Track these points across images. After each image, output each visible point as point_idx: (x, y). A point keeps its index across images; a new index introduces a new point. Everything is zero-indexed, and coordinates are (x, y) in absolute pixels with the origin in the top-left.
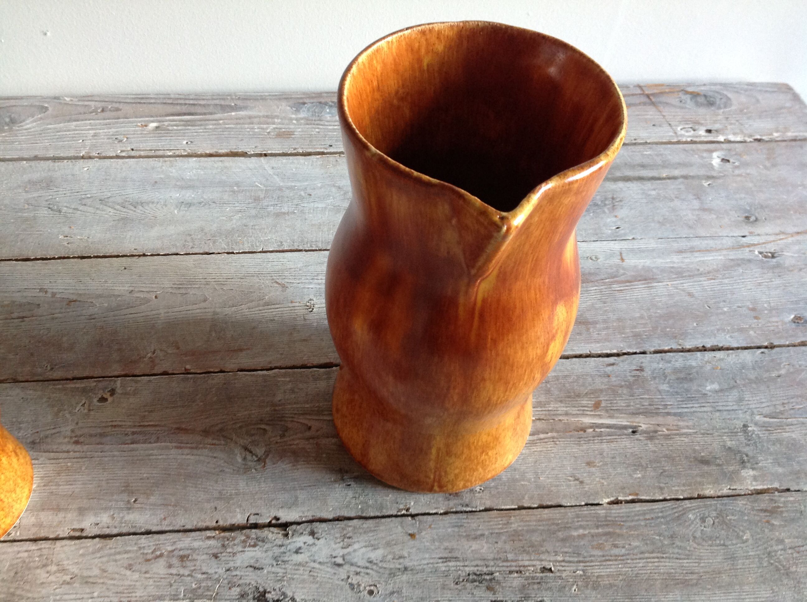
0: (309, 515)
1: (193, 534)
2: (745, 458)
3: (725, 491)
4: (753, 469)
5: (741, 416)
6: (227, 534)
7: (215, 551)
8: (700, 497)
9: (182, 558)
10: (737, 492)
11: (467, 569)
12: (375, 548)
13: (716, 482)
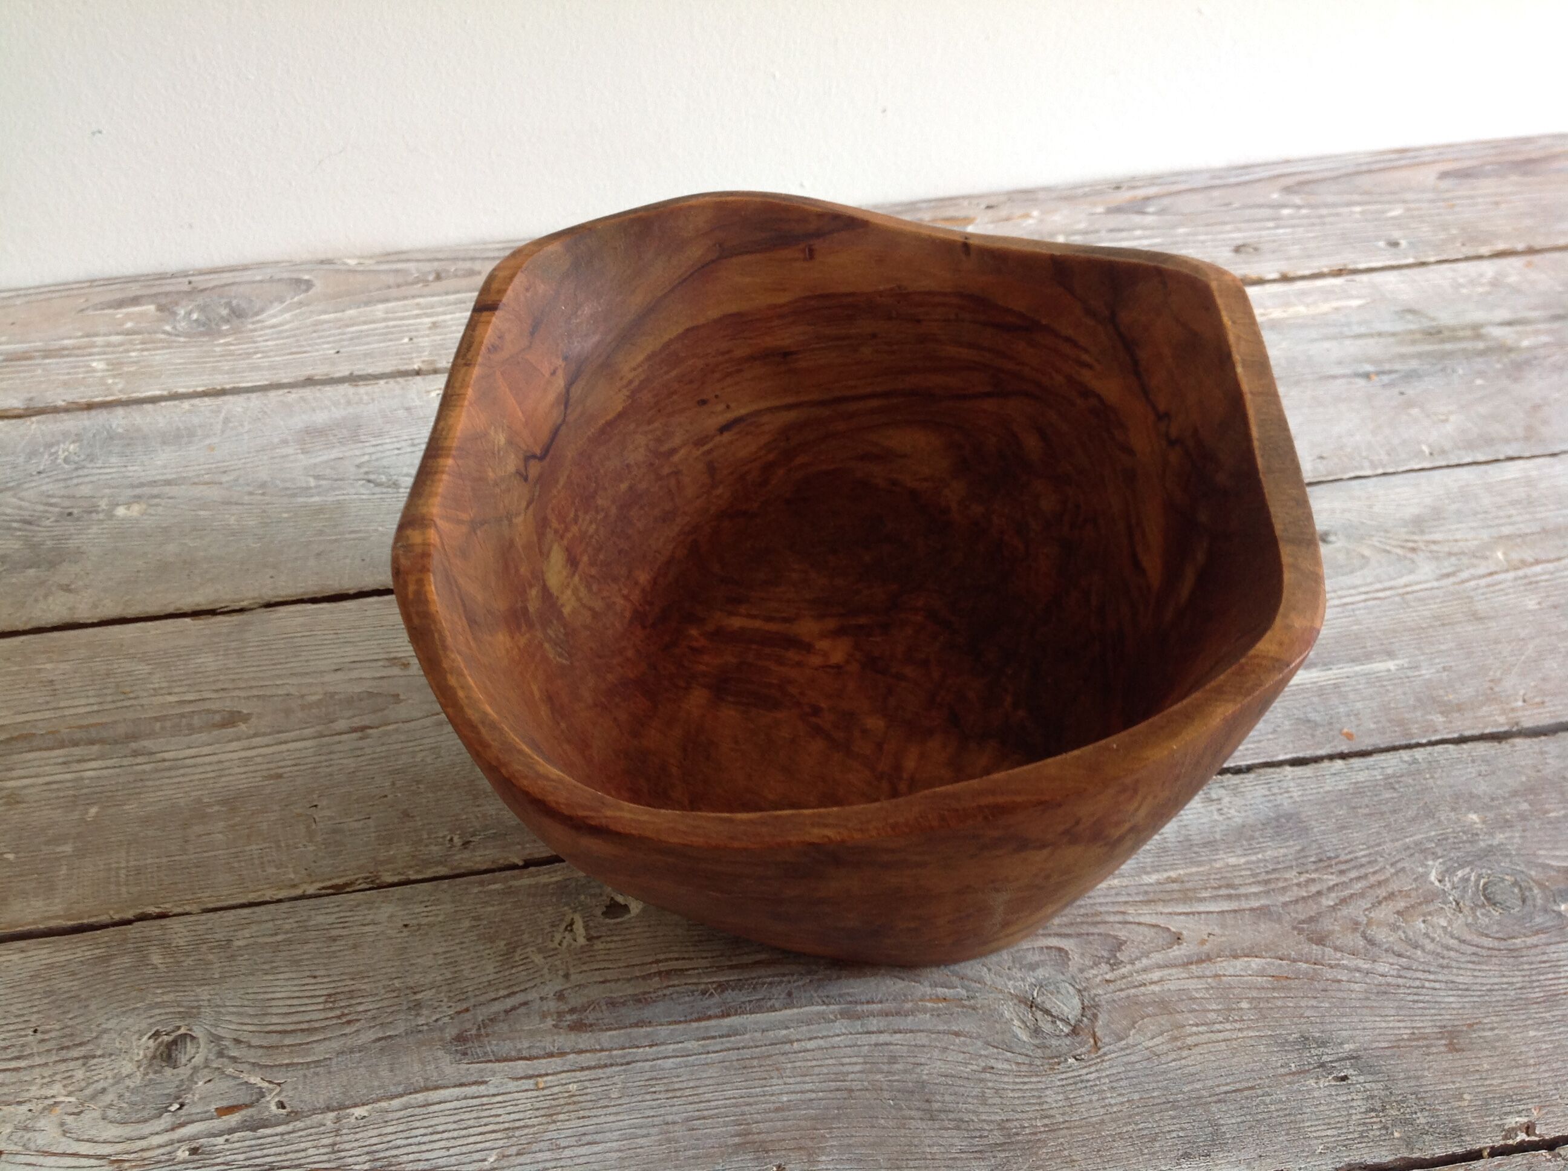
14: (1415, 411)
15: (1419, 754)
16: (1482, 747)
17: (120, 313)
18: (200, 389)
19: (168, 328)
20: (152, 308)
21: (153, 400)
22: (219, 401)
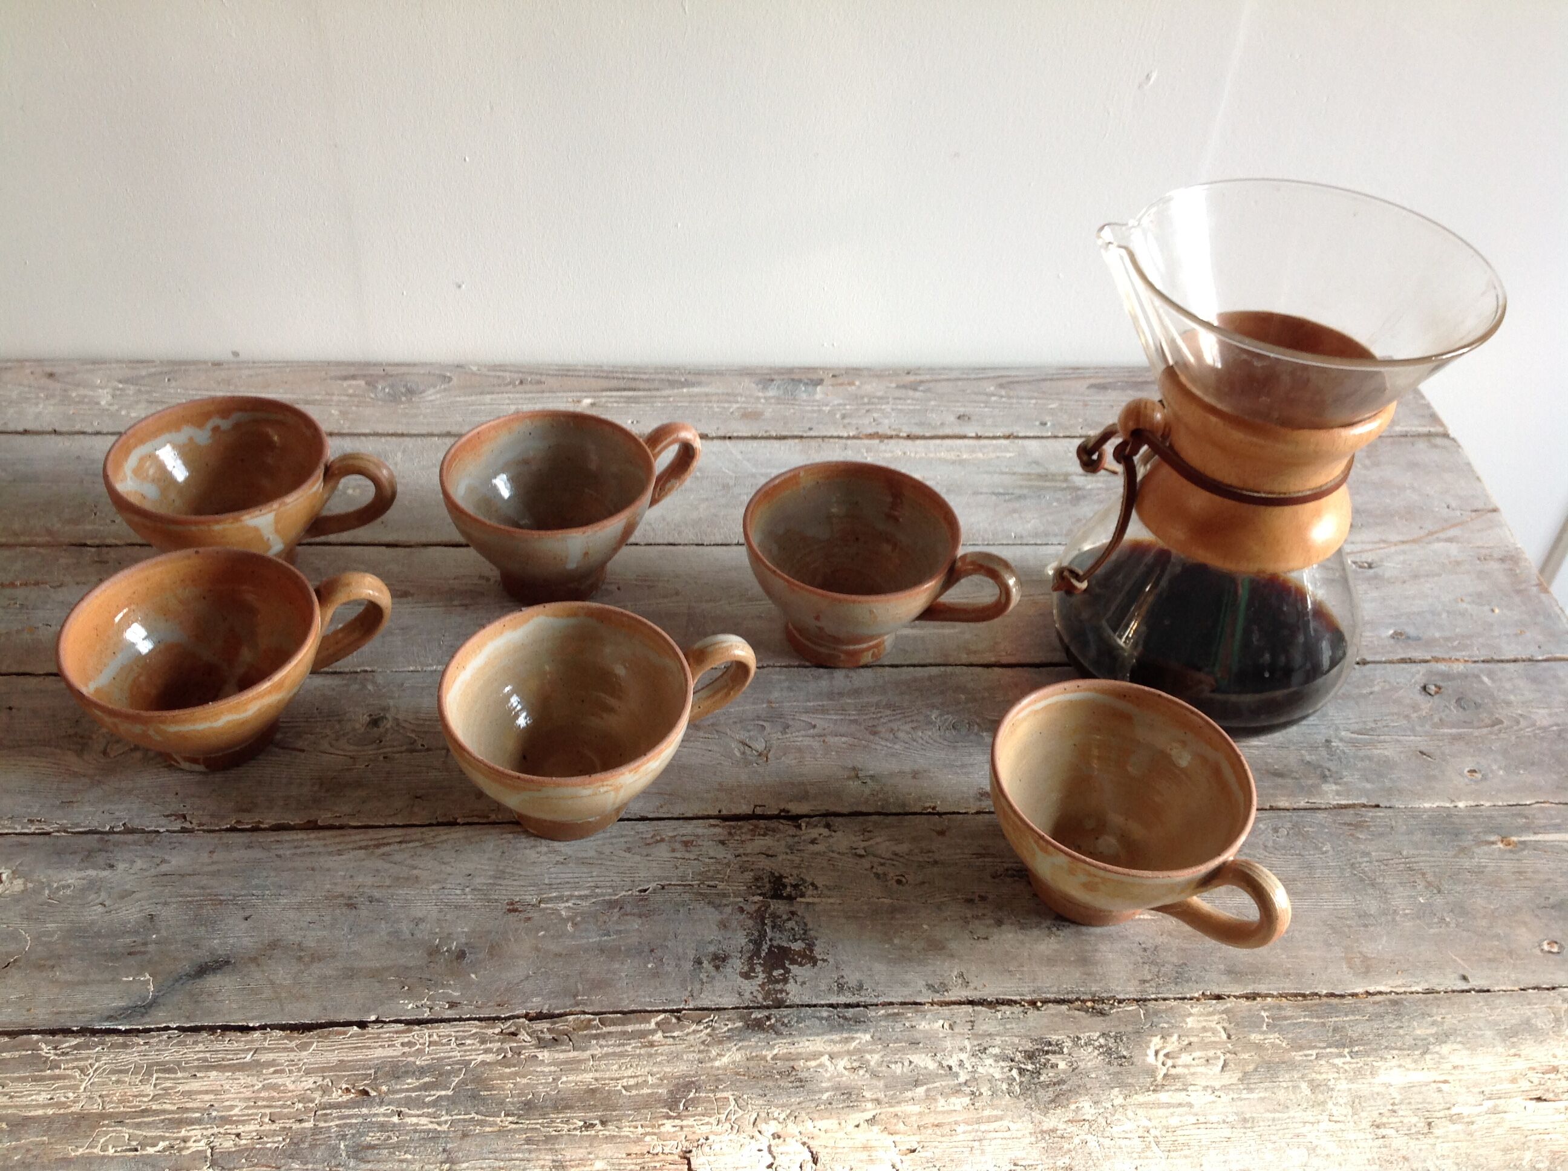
0: (823, 808)
1: (695, 822)
2: (1327, 773)
3: (1302, 804)
4: (1336, 784)
5: (1324, 731)
6: (732, 823)
7: (722, 838)
8: (1272, 808)
9: (686, 844)
10: (1317, 806)
11: (1006, 866)
12: (899, 842)
13: (1292, 794)
14: (1016, 516)
15: (949, 669)
16: (979, 669)
17: (345, 384)
18: (390, 432)
19: (372, 395)
20: (362, 383)
21: (365, 435)
22: (401, 439)
